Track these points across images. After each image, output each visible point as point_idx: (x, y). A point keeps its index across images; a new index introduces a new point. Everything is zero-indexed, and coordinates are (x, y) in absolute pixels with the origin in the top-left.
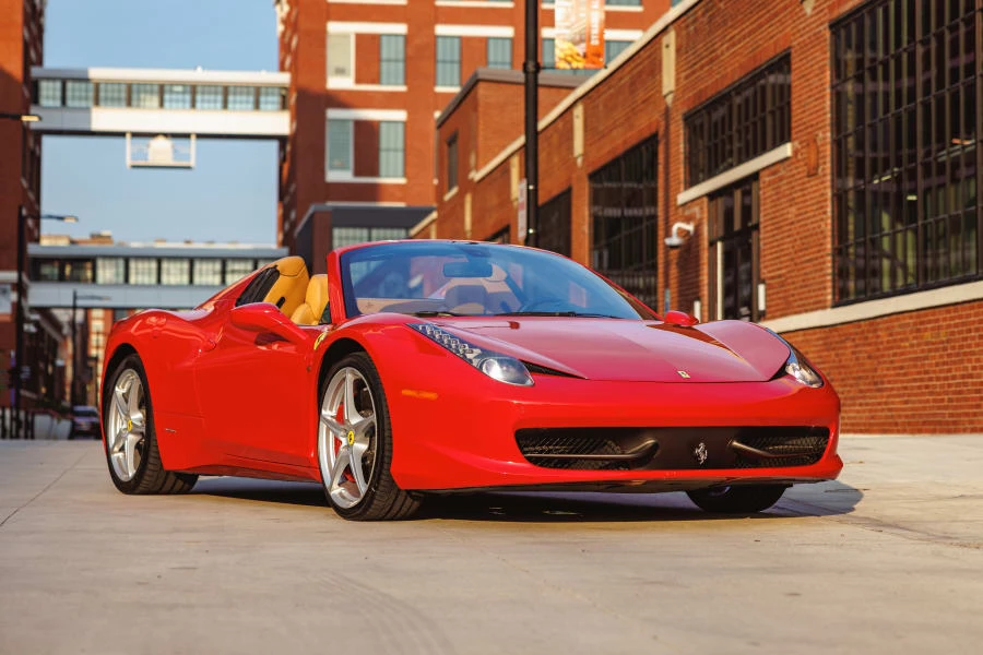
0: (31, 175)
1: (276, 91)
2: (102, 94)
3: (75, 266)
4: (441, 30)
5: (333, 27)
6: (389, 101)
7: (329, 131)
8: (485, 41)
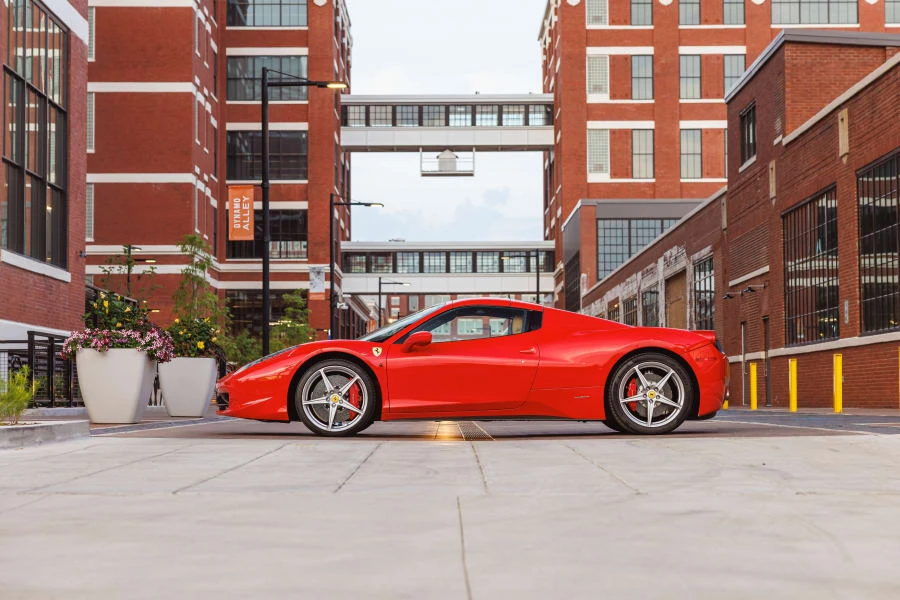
0: (343, 185)
1: (543, 108)
2: (398, 116)
3: (379, 259)
4: (683, 50)
5: (591, 51)
6: (640, 112)
7: (590, 139)
8: (721, 58)
